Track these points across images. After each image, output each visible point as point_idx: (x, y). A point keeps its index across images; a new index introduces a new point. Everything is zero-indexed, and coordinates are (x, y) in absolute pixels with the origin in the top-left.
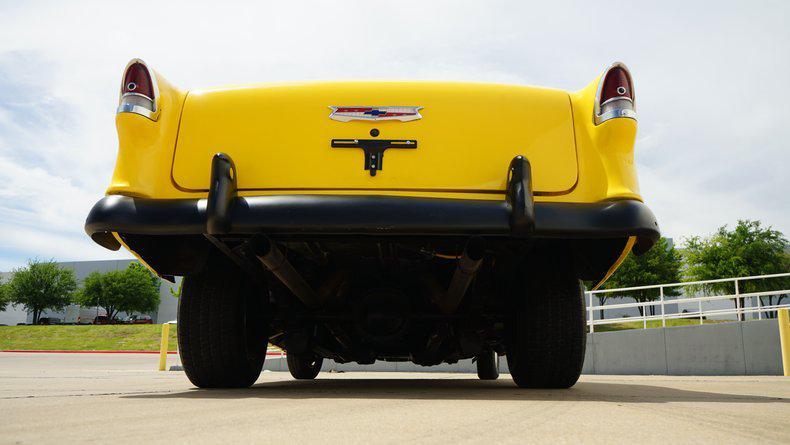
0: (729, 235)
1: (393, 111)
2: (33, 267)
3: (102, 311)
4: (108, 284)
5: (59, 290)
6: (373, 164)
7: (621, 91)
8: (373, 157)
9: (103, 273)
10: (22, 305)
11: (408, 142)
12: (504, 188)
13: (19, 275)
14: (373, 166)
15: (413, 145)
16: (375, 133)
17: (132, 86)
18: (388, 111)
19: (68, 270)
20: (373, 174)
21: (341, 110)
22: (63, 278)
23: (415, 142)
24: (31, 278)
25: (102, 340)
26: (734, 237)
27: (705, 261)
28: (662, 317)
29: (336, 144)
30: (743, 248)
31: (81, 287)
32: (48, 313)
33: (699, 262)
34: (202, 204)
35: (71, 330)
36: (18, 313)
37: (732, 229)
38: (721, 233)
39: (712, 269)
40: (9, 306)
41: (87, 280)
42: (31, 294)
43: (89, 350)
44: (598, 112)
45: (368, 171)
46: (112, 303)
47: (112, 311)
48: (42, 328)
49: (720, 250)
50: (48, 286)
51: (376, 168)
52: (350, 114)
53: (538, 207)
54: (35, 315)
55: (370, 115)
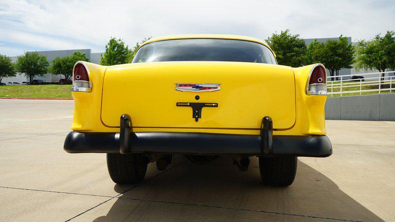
0: (381, 39)
1: (206, 86)
2: (27, 55)
3: (63, 77)
4: (64, 63)
5: (41, 66)
6: (197, 115)
7: (320, 80)
8: (197, 112)
9: (62, 57)
10: (24, 74)
11: (214, 105)
12: (260, 127)
13: (20, 59)
14: (197, 116)
15: (216, 106)
16: (197, 98)
17: (78, 77)
18: (204, 86)
19: (44, 56)
20: (197, 120)
21: (181, 85)
22: (42, 60)
23: (217, 104)
24: (26, 60)
25: (65, 93)
26: (384, 40)
27: (367, 53)
28: (341, 92)
29: (178, 105)
30: (387, 46)
31: (51, 65)
32: (37, 77)
33: (363, 53)
34: (117, 136)
35: (50, 88)
36: (22, 77)
37: (383, 36)
38: (377, 38)
39: (370, 57)
40: (18, 74)
41: (54, 61)
42: (27, 68)
43: (59, 98)
44: (308, 89)
45: (195, 119)
46: (67, 73)
47: (68, 77)
48: (35, 87)
49: (375, 47)
50: (35, 65)
51: (198, 117)
52: (185, 88)
53: (275, 137)
54: (31, 79)
55: (195, 89)
